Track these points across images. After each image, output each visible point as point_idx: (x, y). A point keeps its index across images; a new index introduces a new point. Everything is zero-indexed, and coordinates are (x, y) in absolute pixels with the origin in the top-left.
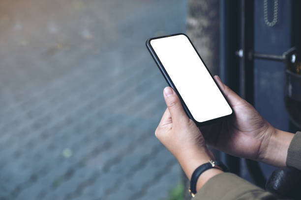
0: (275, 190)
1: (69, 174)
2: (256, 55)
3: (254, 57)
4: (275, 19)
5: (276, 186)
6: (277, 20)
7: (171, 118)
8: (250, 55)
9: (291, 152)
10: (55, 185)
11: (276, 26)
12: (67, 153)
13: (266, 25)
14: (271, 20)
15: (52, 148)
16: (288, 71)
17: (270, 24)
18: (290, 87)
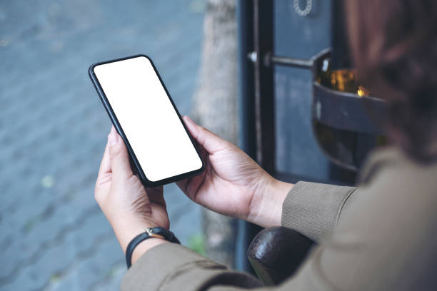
0: (257, 259)
1: (49, 212)
2: (275, 59)
3: (273, 64)
4: (308, 6)
5: (260, 254)
6: (312, 6)
7: (111, 171)
8: (267, 59)
9: (287, 208)
10: (26, 229)
11: (310, 16)
12: (47, 182)
13: (297, 14)
14: (303, 6)
15: (27, 173)
16: (317, 84)
17: (303, 13)
18: (319, 106)
